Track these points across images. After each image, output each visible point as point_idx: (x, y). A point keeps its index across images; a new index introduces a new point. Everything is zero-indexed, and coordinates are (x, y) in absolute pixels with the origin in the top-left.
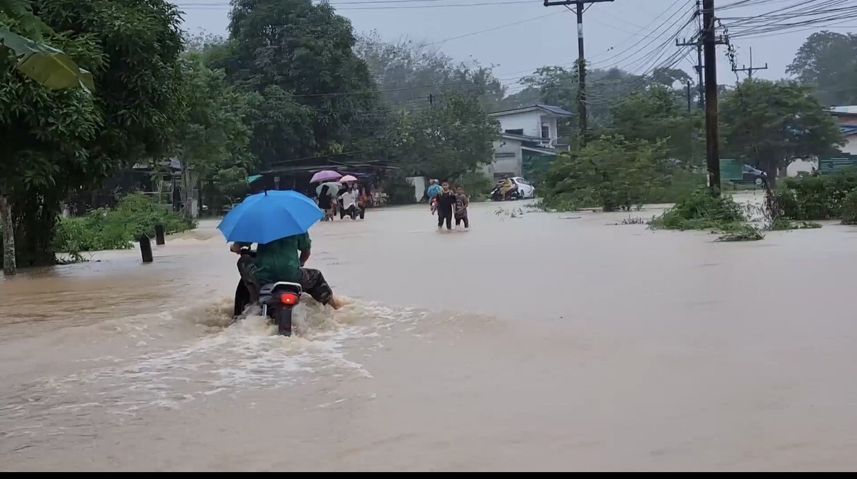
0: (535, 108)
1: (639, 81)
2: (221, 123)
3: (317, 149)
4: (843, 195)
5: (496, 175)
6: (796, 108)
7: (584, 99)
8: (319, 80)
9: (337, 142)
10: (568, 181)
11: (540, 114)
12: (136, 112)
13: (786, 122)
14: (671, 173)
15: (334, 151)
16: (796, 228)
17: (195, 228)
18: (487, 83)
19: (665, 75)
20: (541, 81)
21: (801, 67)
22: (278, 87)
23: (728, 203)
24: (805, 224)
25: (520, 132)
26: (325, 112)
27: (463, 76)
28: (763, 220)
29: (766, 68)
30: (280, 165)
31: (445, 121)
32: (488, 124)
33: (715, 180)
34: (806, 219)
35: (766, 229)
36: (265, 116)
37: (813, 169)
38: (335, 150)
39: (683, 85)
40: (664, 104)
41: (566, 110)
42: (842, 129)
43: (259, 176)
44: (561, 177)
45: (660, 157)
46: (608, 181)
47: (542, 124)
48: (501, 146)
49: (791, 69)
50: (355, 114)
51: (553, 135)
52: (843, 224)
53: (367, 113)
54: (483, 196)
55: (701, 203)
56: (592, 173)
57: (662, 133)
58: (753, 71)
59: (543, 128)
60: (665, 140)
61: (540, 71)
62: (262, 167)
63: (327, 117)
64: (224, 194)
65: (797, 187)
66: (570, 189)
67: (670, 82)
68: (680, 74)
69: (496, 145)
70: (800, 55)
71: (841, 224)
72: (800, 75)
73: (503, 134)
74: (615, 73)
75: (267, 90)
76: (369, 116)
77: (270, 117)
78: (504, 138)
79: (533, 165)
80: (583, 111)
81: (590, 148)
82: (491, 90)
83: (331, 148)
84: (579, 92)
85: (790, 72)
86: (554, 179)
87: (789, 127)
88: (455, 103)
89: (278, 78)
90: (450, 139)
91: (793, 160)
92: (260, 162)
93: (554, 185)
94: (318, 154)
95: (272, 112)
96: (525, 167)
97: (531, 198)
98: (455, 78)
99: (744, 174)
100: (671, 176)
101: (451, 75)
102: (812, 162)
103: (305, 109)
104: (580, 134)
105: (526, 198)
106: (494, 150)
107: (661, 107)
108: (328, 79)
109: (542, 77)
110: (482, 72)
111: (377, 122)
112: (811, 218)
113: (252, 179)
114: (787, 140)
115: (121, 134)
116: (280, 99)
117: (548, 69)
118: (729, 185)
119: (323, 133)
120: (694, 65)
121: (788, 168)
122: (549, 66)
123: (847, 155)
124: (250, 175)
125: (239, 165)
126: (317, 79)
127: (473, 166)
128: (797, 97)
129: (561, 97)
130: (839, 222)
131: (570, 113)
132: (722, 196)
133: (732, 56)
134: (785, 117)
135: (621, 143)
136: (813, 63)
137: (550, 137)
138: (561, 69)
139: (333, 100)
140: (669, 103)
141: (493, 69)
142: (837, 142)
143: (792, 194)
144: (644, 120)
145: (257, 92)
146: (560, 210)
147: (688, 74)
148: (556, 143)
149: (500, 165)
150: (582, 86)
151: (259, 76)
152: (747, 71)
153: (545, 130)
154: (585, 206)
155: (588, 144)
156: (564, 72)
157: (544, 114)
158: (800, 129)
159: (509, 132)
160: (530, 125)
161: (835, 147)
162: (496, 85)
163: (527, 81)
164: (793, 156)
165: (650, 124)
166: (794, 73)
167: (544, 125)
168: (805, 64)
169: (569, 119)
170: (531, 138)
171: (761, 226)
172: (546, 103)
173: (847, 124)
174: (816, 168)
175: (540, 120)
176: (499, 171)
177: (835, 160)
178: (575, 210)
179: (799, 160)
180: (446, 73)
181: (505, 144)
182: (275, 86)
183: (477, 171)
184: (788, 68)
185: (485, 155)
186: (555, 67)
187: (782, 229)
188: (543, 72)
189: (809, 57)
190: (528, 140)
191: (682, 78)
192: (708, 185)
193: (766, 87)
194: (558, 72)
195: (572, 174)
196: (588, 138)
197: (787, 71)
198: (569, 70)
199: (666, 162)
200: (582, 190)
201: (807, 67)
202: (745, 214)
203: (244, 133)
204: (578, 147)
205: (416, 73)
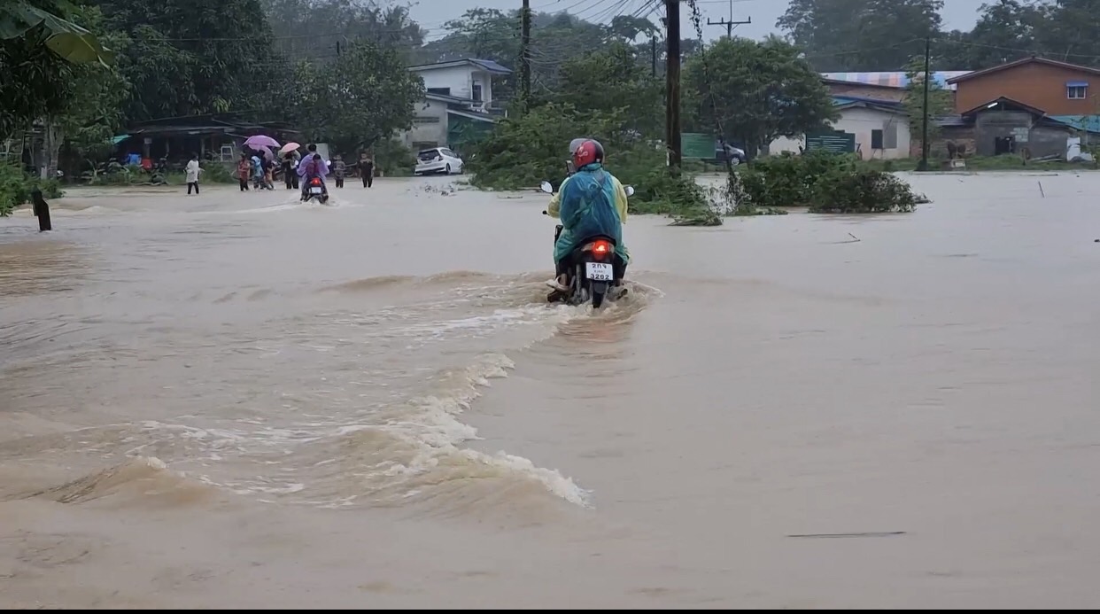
0: (465, 62)
1: (595, 31)
2: (95, 72)
3: (196, 105)
4: (815, 179)
5: (415, 144)
6: (782, 73)
7: (527, 56)
8: (202, 21)
9: (223, 97)
10: (507, 154)
11: (471, 70)
12: (41, 63)
13: (770, 90)
14: (629, 148)
15: (218, 108)
16: (760, 214)
17: (60, 197)
18: (403, 27)
19: (626, 25)
20: (471, 27)
21: (795, 20)
22: (150, 27)
23: (689, 185)
24: (770, 210)
25: (446, 91)
26: (209, 60)
27: (373, 16)
28: (725, 205)
29: (750, 22)
30: (151, 124)
31: (355, 76)
32: (408, 81)
33: (676, 159)
34: (773, 205)
35: (728, 214)
36: (134, 62)
37: (801, 148)
38: (220, 107)
39: (649, 39)
40: (624, 66)
41: (504, 66)
42: (835, 100)
43: (127, 136)
44: (498, 149)
45: (617, 130)
46: (554, 155)
47: (474, 82)
48: (424, 108)
49: (782, 21)
50: (245, 64)
51: (485, 96)
52: (811, 211)
53: (258, 62)
54: (400, 170)
55: (660, 184)
56: (535, 146)
57: (619, 101)
58: (733, 26)
59: (475, 87)
60: (622, 109)
61: (471, 14)
62: (129, 126)
63: (210, 66)
64: (85, 157)
65: (766, 169)
66: (508, 164)
67: (632, 35)
68: (645, 24)
69: (418, 107)
70: (794, 5)
71: (809, 212)
72: (794, 29)
73: (425, 94)
74: (564, 20)
75: (135, 30)
76: (261, 67)
77: (140, 64)
78: (428, 99)
79: (462, 133)
80: (526, 70)
81: (534, 115)
82: (407, 36)
83: (215, 104)
84: (522, 47)
85: (781, 25)
86: (489, 152)
87: (772, 97)
88: (369, 54)
89: (150, 15)
90: (363, 98)
91: (776, 136)
92: (126, 118)
93: (489, 159)
94: (199, 112)
95: (142, 58)
96: (452, 135)
97: (459, 174)
98: (363, 18)
99: (718, 153)
100: (627, 152)
101: (358, 14)
102: (797, 141)
103: (185, 56)
104: (523, 99)
105: (453, 174)
106: (416, 113)
107: (619, 69)
108: (212, 19)
109: (473, 22)
110: (398, 11)
111: (271, 75)
112: (777, 204)
113: (118, 139)
114: (770, 114)
115: (24, 87)
116: (153, 42)
117: (481, 12)
118: (700, 165)
119: (206, 86)
120: (662, 16)
121: (770, 145)
122: (482, 7)
123: (841, 133)
124: (115, 135)
125: (102, 121)
126: (200, 19)
127: (388, 132)
128: (782, 61)
129: (496, 48)
130: (807, 209)
131: (507, 70)
132: (683, 177)
133: (697, 20)
134: (768, 85)
135: (570, 112)
136: (810, 15)
137: (482, 99)
138: (497, 12)
139: (220, 46)
140: (629, 62)
141: (410, 8)
142: (828, 118)
143: (761, 177)
144: (598, 83)
145: (124, 32)
146: (497, 189)
147: (655, 25)
148: (490, 107)
149: (421, 132)
150: (526, 41)
151: (127, 12)
152: (726, 26)
153: (476, 89)
154: (527, 185)
155: (531, 111)
156: (501, 16)
157: (475, 70)
158: (786, 100)
159: (431, 90)
160: (458, 83)
161: (826, 123)
162: (414, 29)
163: (454, 25)
164: (775, 133)
165: (605, 90)
166: (787, 27)
167: (476, 84)
168: (800, 16)
169: (507, 77)
170: (461, 100)
171: (723, 211)
172: (479, 55)
173: (842, 94)
174: (804, 148)
175: (470, 78)
176: (418, 140)
177: (826, 139)
178: (516, 189)
179: (783, 138)
180: (351, 12)
181: (428, 106)
182: (145, 26)
183: (393, 138)
184: (779, 21)
185: (405, 118)
186: (490, 10)
187: (745, 215)
188: (473, 15)
189: (805, 8)
190: (455, 101)
191: (648, 30)
192: (668, 164)
193: (746, 47)
194: (493, 16)
195: (511, 146)
196: (533, 104)
197: (777, 25)
198: (506, 15)
199: (622, 134)
200: (523, 165)
201: (802, 20)
202: (708, 199)
203: (122, 85)
204: (519, 114)
205: (312, 12)
